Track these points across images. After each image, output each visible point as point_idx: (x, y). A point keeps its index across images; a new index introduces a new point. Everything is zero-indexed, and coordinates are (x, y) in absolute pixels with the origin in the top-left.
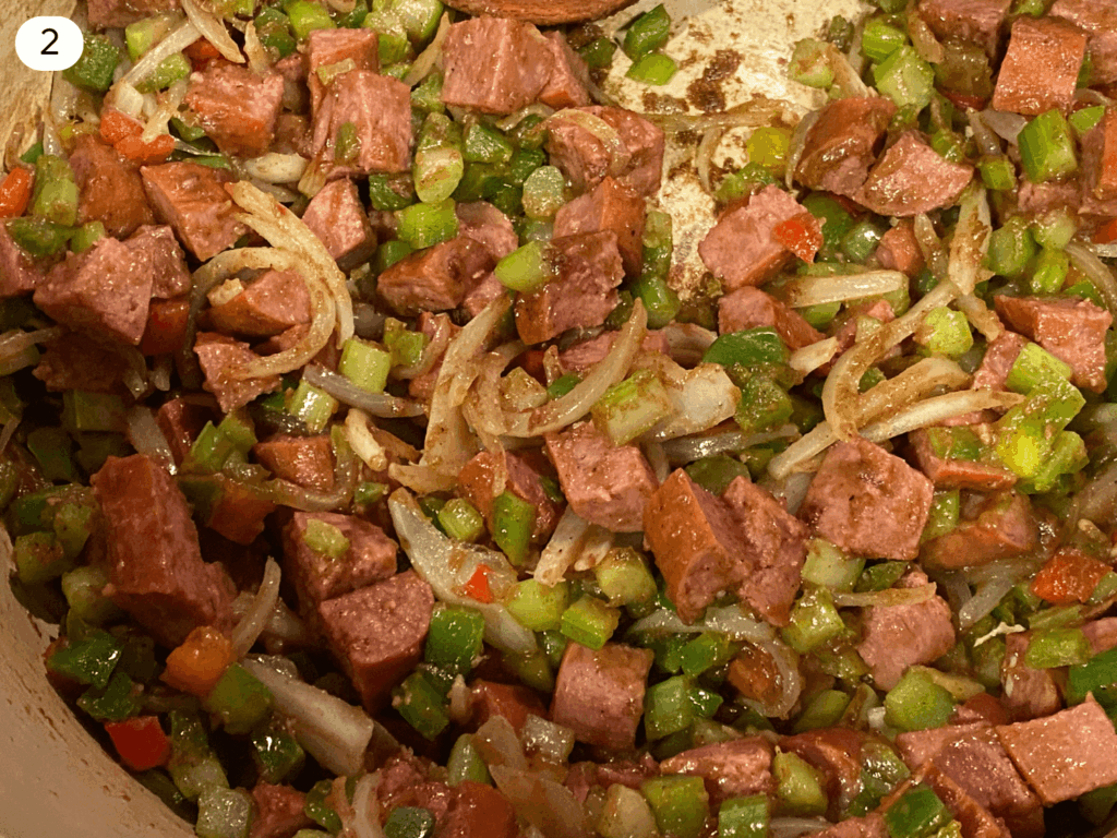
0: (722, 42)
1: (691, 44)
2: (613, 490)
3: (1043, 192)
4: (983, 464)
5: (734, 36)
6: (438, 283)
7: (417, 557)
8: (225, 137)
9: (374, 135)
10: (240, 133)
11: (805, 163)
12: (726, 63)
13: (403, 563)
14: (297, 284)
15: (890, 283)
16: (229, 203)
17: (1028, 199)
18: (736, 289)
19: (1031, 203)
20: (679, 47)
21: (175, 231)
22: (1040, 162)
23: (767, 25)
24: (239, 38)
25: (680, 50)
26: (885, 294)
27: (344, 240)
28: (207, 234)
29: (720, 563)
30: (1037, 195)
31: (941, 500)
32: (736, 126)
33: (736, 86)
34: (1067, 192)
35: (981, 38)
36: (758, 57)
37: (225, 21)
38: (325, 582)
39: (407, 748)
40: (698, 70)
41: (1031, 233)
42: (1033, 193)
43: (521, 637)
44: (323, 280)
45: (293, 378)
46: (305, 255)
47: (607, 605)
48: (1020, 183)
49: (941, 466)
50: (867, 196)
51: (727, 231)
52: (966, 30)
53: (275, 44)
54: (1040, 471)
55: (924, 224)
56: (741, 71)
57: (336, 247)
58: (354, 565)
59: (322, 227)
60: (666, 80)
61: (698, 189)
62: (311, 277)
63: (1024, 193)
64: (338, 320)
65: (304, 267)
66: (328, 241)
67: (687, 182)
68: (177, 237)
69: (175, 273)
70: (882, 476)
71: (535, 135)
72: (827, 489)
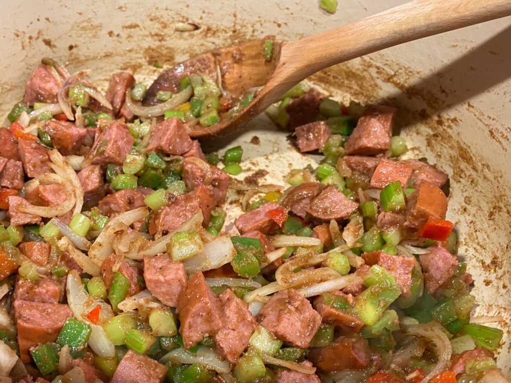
0: (262, 167)
1: (249, 165)
2: (167, 278)
3: (388, 216)
4: (348, 313)
5: (267, 166)
6: (121, 202)
7: (71, 298)
8: (56, 139)
9: (113, 144)
10: (62, 138)
11: (287, 200)
12: (261, 173)
13: (64, 301)
14: (63, 192)
15: (316, 242)
16: (47, 157)
17: (382, 220)
18: (247, 232)
19: (383, 221)
20: (244, 165)
21: (23, 164)
22: (389, 200)
23: (281, 165)
24: (74, 112)
25: (244, 166)
26: (312, 246)
27: (90, 185)
28: (34, 166)
29: (208, 314)
30: (386, 218)
31: (325, 328)
32: (261, 192)
33: (264, 181)
34: (399, 217)
35: (367, 171)
36: (275, 174)
37: (72, 107)
38: (21, 290)
39: (31, 376)
40: (250, 174)
41: (381, 235)
42: (384, 217)
43: (109, 348)
44: (74, 191)
45: (45, 220)
46: (71, 181)
47: (151, 333)
48: (379, 212)
49: (327, 309)
50: (311, 208)
51: (248, 215)
52: (361, 168)
53: (88, 119)
54: (375, 323)
55: (334, 224)
56: (267, 177)
57: (86, 188)
58: (38, 287)
59: (83, 180)
60: (236, 174)
61: (240, 209)
62: (69, 188)
63: (381, 216)
64: (74, 207)
65: (68, 184)
66: (84, 184)
67: (237, 206)
68: (23, 167)
69: (17, 179)
70: (297, 304)
71: (177, 166)
72: (270, 309)
